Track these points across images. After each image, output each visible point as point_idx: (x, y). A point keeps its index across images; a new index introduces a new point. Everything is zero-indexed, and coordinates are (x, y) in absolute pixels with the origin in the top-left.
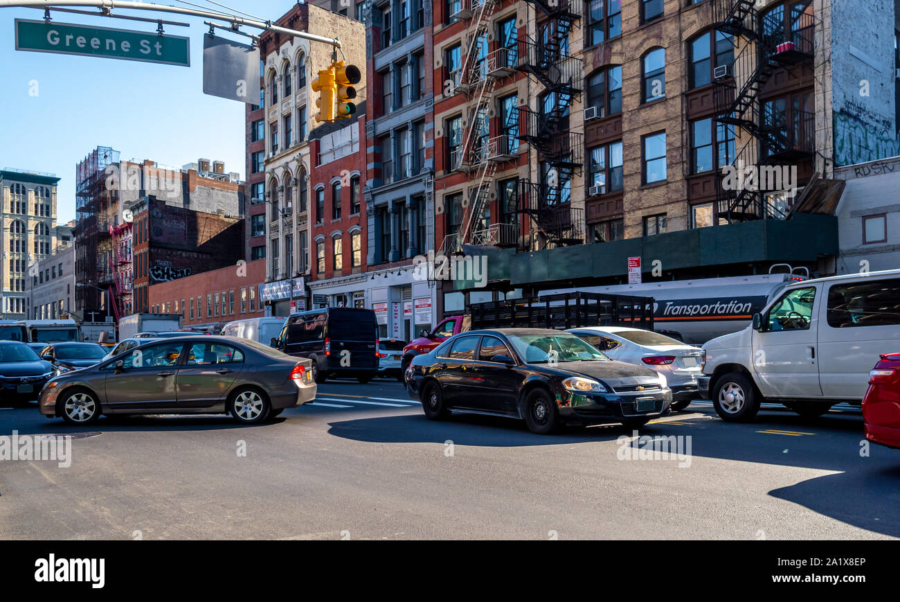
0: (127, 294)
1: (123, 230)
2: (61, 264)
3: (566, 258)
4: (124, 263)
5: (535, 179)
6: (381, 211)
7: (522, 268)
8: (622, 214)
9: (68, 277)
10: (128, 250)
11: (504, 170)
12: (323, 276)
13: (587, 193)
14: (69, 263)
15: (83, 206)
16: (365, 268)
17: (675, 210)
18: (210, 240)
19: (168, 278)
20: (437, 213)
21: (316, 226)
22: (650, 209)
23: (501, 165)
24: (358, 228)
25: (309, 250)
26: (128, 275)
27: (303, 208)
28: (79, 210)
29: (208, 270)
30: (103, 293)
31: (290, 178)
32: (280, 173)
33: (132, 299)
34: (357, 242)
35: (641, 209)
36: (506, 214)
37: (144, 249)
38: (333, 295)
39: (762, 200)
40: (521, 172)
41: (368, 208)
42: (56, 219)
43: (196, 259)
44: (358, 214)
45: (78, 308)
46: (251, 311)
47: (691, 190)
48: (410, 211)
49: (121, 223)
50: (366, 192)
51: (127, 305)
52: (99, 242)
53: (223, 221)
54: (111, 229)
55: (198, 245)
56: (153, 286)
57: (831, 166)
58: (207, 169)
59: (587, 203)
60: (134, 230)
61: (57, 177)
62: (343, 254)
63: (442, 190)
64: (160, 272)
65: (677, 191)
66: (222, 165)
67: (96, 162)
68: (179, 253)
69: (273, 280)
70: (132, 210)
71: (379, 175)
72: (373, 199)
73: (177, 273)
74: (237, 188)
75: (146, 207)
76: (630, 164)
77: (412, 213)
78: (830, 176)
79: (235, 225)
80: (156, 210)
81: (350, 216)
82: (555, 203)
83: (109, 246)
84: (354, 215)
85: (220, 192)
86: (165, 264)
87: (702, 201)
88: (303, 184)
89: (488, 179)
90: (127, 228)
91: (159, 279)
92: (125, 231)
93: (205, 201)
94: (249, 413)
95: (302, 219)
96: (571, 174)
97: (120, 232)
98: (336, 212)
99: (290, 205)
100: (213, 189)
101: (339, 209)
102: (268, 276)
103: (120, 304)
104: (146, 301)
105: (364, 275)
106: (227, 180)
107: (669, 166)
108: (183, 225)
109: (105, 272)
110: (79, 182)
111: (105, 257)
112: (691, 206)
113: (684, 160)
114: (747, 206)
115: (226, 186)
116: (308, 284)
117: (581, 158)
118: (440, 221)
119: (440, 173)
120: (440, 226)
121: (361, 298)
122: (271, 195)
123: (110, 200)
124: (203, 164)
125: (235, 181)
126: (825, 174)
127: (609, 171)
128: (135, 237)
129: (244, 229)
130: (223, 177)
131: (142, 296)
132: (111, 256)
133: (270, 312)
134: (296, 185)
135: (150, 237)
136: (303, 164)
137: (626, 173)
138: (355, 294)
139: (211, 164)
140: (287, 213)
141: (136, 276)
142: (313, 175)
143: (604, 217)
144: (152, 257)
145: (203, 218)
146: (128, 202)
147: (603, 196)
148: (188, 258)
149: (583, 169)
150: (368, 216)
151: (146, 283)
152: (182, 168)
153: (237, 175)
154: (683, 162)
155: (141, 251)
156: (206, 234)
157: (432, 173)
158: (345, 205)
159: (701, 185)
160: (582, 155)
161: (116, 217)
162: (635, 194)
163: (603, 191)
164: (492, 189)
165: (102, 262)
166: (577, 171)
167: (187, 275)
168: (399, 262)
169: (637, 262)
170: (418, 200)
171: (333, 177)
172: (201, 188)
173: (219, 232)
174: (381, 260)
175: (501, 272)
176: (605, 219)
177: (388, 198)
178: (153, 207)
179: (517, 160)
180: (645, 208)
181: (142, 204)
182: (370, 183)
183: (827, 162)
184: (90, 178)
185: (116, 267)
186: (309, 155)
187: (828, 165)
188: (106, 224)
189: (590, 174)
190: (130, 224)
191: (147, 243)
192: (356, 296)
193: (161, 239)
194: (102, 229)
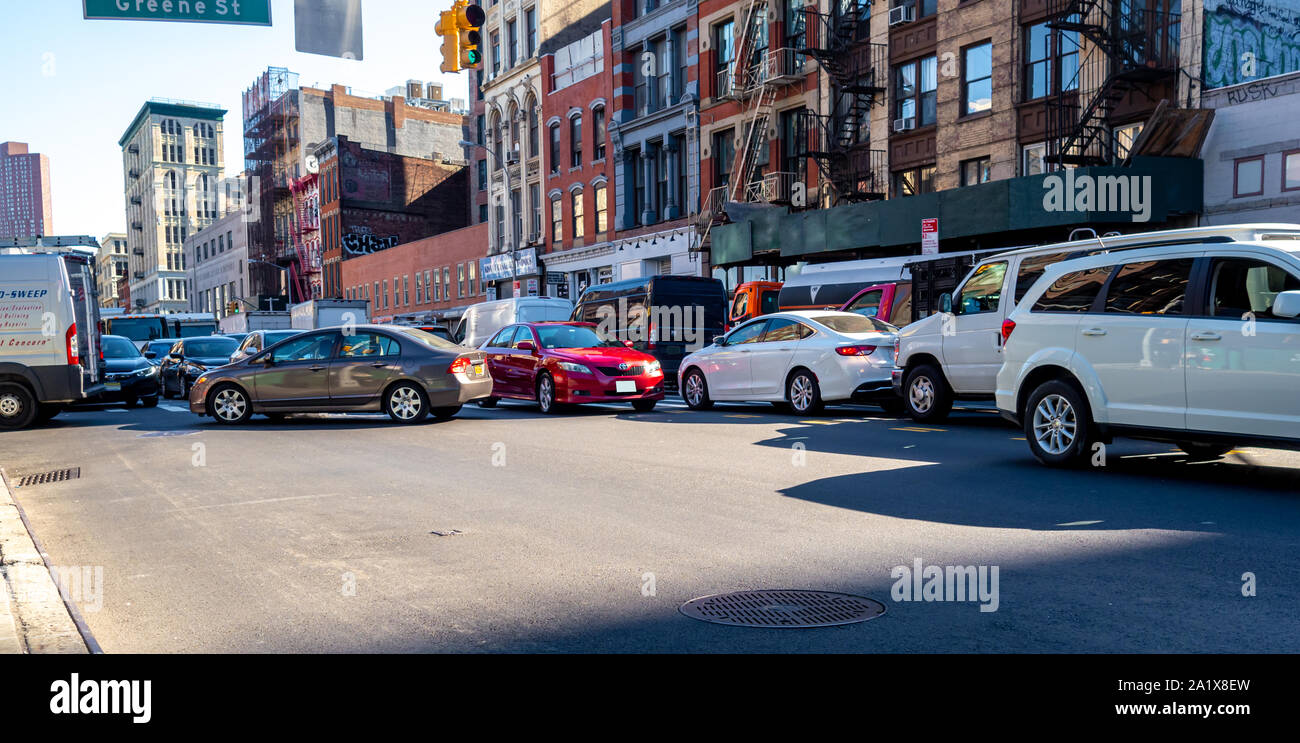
0: (315, 273)
1: (306, 184)
2: (229, 232)
3: (848, 221)
4: (309, 231)
5: (825, 109)
6: (631, 155)
7: (795, 234)
8: (934, 157)
9: (240, 250)
10: (314, 212)
11: (786, 97)
12: (560, 246)
13: (891, 128)
14: (239, 231)
15: (254, 151)
16: (612, 234)
17: (1002, 152)
18: (424, 195)
19: (368, 250)
20: (703, 157)
21: (550, 177)
22: (970, 151)
23: (783, 90)
24: (603, 180)
25: (542, 209)
26: (316, 247)
27: (534, 151)
28: (249, 157)
29: (420, 237)
30: (283, 272)
31: (516, 112)
32: (503, 101)
33: (322, 279)
34: (602, 198)
35: (958, 150)
36: (790, 158)
37: (334, 211)
38: (574, 272)
39: (1111, 139)
40: (808, 99)
41: (615, 152)
42: (223, 168)
43: (403, 222)
44: (603, 160)
45: (253, 293)
46: (471, 295)
47: (1022, 123)
48: (668, 155)
49: (303, 174)
50: (612, 128)
51: (315, 288)
52: (276, 200)
53: (440, 169)
54: (290, 183)
55: (407, 204)
56: (347, 262)
57: (1198, 89)
58: (419, 95)
59: (890, 143)
60: (321, 183)
61: (222, 109)
62: (585, 215)
63: (709, 126)
64: (356, 242)
65: (1003, 125)
66: (439, 89)
67: (266, 88)
68: (381, 215)
69: (498, 252)
70: (318, 156)
71: (629, 104)
72: (622, 139)
73: (379, 243)
74: (461, 120)
75: (335, 152)
76: (945, 87)
77: (672, 158)
78: (1196, 104)
79: (457, 174)
80: (348, 155)
81: (592, 163)
82: (851, 142)
83: (289, 206)
84: (597, 162)
85: (438, 127)
86: (363, 231)
87: (1035, 138)
88: (533, 118)
89: (766, 110)
90: (311, 182)
91: (355, 252)
92: (309, 186)
93: (416, 141)
94: (405, 412)
95: (533, 167)
96: (872, 101)
97: (303, 187)
98: (575, 156)
99: (517, 148)
100: (428, 123)
101: (579, 153)
102: (491, 246)
103: (306, 288)
104: (340, 284)
105: (610, 244)
106: (447, 110)
107: (996, 90)
108: (385, 176)
109: (286, 242)
110: (246, 118)
111: (285, 223)
112: (1022, 146)
113: (1014, 80)
114: (1086, 146)
115: (446, 117)
116: (541, 257)
117: (883, 80)
118: (706, 167)
119: (706, 102)
120: (706, 176)
121: (609, 276)
122: (493, 134)
123: (288, 143)
124: (413, 88)
125: (458, 110)
126: (1190, 100)
127: (921, 97)
128: (322, 193)
129: (469, 179)
130: (442, 105)
131: (334, 274)
132: (292, 219)
133: (494, 296)
134: (524, 119)
135: (341, 194)
136: (533, 89)
137: (940, 100)
138: (601, 270)
139: (425, 87)
140: (514, 159)
141: (324, 249)
142: (545, 106)
143: (912, 162)
144: (344, 220)
145: (412, 165)
146: (312, 145)
147: (910, 133)
148: (394, 222)
149: (887, 95)
150: (615, 162)
151: (338, 258)
152: (384, 95)
153: (460, 102)
154: (1012, 85)
155: (331, 213)
156: (417, 187)
157: (697, 102)
158: (585, 145)
159: (1034, 117)
160: (886, 76)
161: (297, 166)
162: (951, 129)
163: (913, 126)
164: (772, 124)
165: (281, 228)
166: (879, 97)
167: (393, 246)
168: (654, 226)
169: (934, 225)
170: (679, 138)
171: (571, 108)
172: (411, 122)
173: (435, 184)
174: (632, 225)
175: (769, 239)
176: (913, 165)
177: (640, 138)
178: (344, 152)
179: (804, 83)
180: (964, 149)
181: (329, 148)
182: (617, 116)
183: (1193, 83)
184: (259, 112)
185: (299, 235)
186: (540, 77)
187: (1194, 87)
188: (284, 176)
189: (896, 102)
190: (315, 177)
191: (337, 202)
192: (602, 273)
193: (356, 196)
194: (279, 184)
